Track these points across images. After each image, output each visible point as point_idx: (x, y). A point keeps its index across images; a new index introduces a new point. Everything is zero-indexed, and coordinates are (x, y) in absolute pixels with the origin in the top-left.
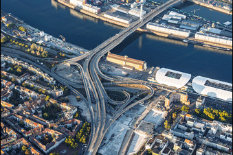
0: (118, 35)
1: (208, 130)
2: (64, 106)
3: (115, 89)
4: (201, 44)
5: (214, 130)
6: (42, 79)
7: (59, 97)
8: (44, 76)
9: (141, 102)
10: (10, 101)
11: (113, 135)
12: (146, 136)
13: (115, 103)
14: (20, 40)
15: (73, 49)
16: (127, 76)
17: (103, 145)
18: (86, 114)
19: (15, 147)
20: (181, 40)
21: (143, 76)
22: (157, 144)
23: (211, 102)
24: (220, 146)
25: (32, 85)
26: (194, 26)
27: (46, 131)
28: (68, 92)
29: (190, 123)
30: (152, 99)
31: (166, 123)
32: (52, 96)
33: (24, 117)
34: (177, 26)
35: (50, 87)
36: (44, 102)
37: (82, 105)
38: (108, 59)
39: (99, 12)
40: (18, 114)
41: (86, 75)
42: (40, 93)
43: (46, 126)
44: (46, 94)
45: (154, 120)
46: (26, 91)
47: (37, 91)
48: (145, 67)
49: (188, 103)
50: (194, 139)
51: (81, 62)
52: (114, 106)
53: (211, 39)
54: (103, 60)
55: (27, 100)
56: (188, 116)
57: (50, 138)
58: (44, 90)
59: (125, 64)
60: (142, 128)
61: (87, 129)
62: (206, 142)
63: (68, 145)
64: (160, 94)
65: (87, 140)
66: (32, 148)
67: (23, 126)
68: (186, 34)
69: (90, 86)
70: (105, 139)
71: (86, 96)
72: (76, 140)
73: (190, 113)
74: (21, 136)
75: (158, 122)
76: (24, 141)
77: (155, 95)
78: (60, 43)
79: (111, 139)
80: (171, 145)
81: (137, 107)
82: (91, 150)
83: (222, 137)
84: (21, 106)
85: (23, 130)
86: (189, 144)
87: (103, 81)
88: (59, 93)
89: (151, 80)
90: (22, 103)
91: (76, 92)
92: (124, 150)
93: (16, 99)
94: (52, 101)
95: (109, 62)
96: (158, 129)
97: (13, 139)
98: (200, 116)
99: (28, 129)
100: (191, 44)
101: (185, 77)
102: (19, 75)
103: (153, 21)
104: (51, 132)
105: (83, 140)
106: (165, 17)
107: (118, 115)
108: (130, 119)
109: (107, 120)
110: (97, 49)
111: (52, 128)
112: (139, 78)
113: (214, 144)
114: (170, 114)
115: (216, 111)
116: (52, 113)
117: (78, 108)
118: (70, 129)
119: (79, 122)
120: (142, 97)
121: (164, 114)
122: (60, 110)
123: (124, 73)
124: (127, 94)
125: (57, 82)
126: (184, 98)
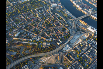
0: (84, 16)
1: (95, 43)
3: (79, 28)
6: (64, 22)
7: (67, 27)
9: (83, 33)
11: (74, 38)
12: (81, 41)
14: (63, 12)
15: (73, 17)
17: (72, 40)
18: (71, 32)
19: (54, 35)
21: (86, 27)
22: (83, 43)
25: (62, 22)
28: (69, 26)
29: (92, 41)
31: (87, 39)
32: (65, 26)
33: (58, 29)
36: (63, 27)
39: (82, 10)
41: (74, 23)
43: (61, 32)
47: (62, 24)
48: (87, 25)
50: (92, 45)
51: (74, 20)
52: (77, 32)
55: (60, 25)
56: (92, 39)
58: (64, 24)
59: (83, 23)
60: (81, 39)
62: (94, 46)
63: (64, 38)
65: (69, 38)
66: (57, 36)
71: (72, 28)
72: (66, 37)
75: (85, 38)
76: (56, 34)
77: (87, 32)
78: (71, 15)
80: (86, 44)
82: (69, 40)
86: (90, 45)
87: (77, 26)
92: (75, 42)
93: (58, 25)
95: (79, 22)
96: (84, 40)
97: (54, 33)
98: (95, 40)
99: (58, 32)
101: (95, 30)
102: (60, 20)
103: (93, 14)
104: (62, 34)
107: (77, 34)
108: (79, 36)
109: (74, 35)
116: (64, 30)
117: (69, 30)
118: (66, 34)
119: (68, 33)
120: (84, 31)
121: (87, 37)
122: (66, 30)
123: (82, 25)
124: (81, 30)
125: (67, 23)
126: (93, 35)
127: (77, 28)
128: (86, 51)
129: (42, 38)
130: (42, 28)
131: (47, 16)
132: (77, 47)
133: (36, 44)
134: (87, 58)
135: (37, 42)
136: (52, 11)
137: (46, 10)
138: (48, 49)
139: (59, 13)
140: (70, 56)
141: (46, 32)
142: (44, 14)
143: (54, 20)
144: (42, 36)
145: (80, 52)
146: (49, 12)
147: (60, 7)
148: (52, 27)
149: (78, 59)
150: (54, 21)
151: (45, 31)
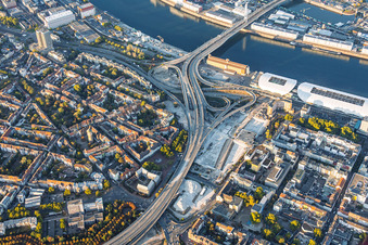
0: (220, 36)
1: (312, 141)
2: (159, 112)
3: (215, 95)
4: (310, 47)
5: (319, 142)
6: (138, 83)
7: (156, 103)
8: (140, 80)
9: (241, 109)
10: (104, 106)
11: (211, 145)
12: (246, 146)
13: (214, 109)
14: (115, 40)
15: (171, 50)
16: (228, 81)
17: (200, 154)
18: (183, 121)
19: (108, 154)
20: (288, 42)
21: (245, 81)
22: (257, 154)
23: (316, 111)
24: (323, 158)
25: (127, 89)
26: (303, 27)
27: (140, 138)
28: (165, 97)
29: (293, 133)
30: (253, 106)
31: (267, 133)
32: (147, 101)
33: (118, 123)
34: (285, 27)
35: (146, 91)
36: (139, 107)
37: (179, 112)
38: (208, 62)
39: (201, 11)
40: (112, 119)
41: (184, 80)
42: (136, 98)
43: (140, 134)
44: (142, 99)
45: (255, 129)
46: (121, 96)
47: (132, 96)
48: (248, 72)
49: (292, 112)
50: (297, 150)
51: (179, 65)
52: (213, 113)
53: (320, 42)
54: (203, 63)
55: (121, 105)
56: (292, 126)
57: (145, 146)
58: (139, 94)
59: (227, 68)
60: (241, 137)
61: (183, 137)
62: (309, 153)
63: (163, 154)
64: (262, 101)
65: (183, 149)
66: (126, 156)
67: (117, 132)
68: (294, 36)
69: (188, 92)
70: (202, 148)
71: (183, 102)
72: (172, 148)
73: (293, 123)
74: (115, 143)
75: (259, 131)
76: (117, 149)
77: (258, 102)
78: (158, 45)
79: (209, 149)
80: (271, 156)
81: (238, 115)
82: (187, 160)
83: (327, 149)
84: (115, 111)
85: (116, 137)
86: (291, 155)
87: (202, 86)
88: (156, 98)
89: (254, 86)
90: (117, 108)
91: (174, 97)
92: (222, 160)
93: (110, 104)
94: (148, 107)
95: (209, 66)
96: (258, 140)
97: (106, 147)
98: (304, 126)
99: (122, 136)
100: (299, 47)
101: (291, 83)
102: (113, 78)
103: (258, 21)
104: (146, 140)
105: (179, 148)
106: (271, 17)
107: (217, 123)
108: (229, 127)
109: (205, 128)
110: (197, 51)
111: (147, 135)
112: (241, 83)
113: (318, 157)
114: (272, 123)
115: (322, 121)
116: (148, 119)
117: (175, 114)
118: (166, 137)
119: (175, 129)
120: (243, 103)
121: (266, 122)
122: (156, 116)
123: (225, 78)
124: (227, 101)
125: (154, 86)
126: (288, 106)
127: (207, 98)
128: (283, 185)
129: (51, 183)
130: (32, 138)
131: (38, 78)
132: (235, 177)
133: (32, 223)
134: (298, 215)
135: (31, 211)
136: (57, 47)
137: (26, 49)
138: (100, 227)
139: (94, 48)
140: (222, 228)
141: (64, 151)
142: (23, 72)
143: (83, 87)
144: (47, 176)
145: (258, 198)
146: (46, 56)
147: (90, 22)
148: (84, 124)
149: (258, 228)
150: (83, 93)
151: (55, 149)
